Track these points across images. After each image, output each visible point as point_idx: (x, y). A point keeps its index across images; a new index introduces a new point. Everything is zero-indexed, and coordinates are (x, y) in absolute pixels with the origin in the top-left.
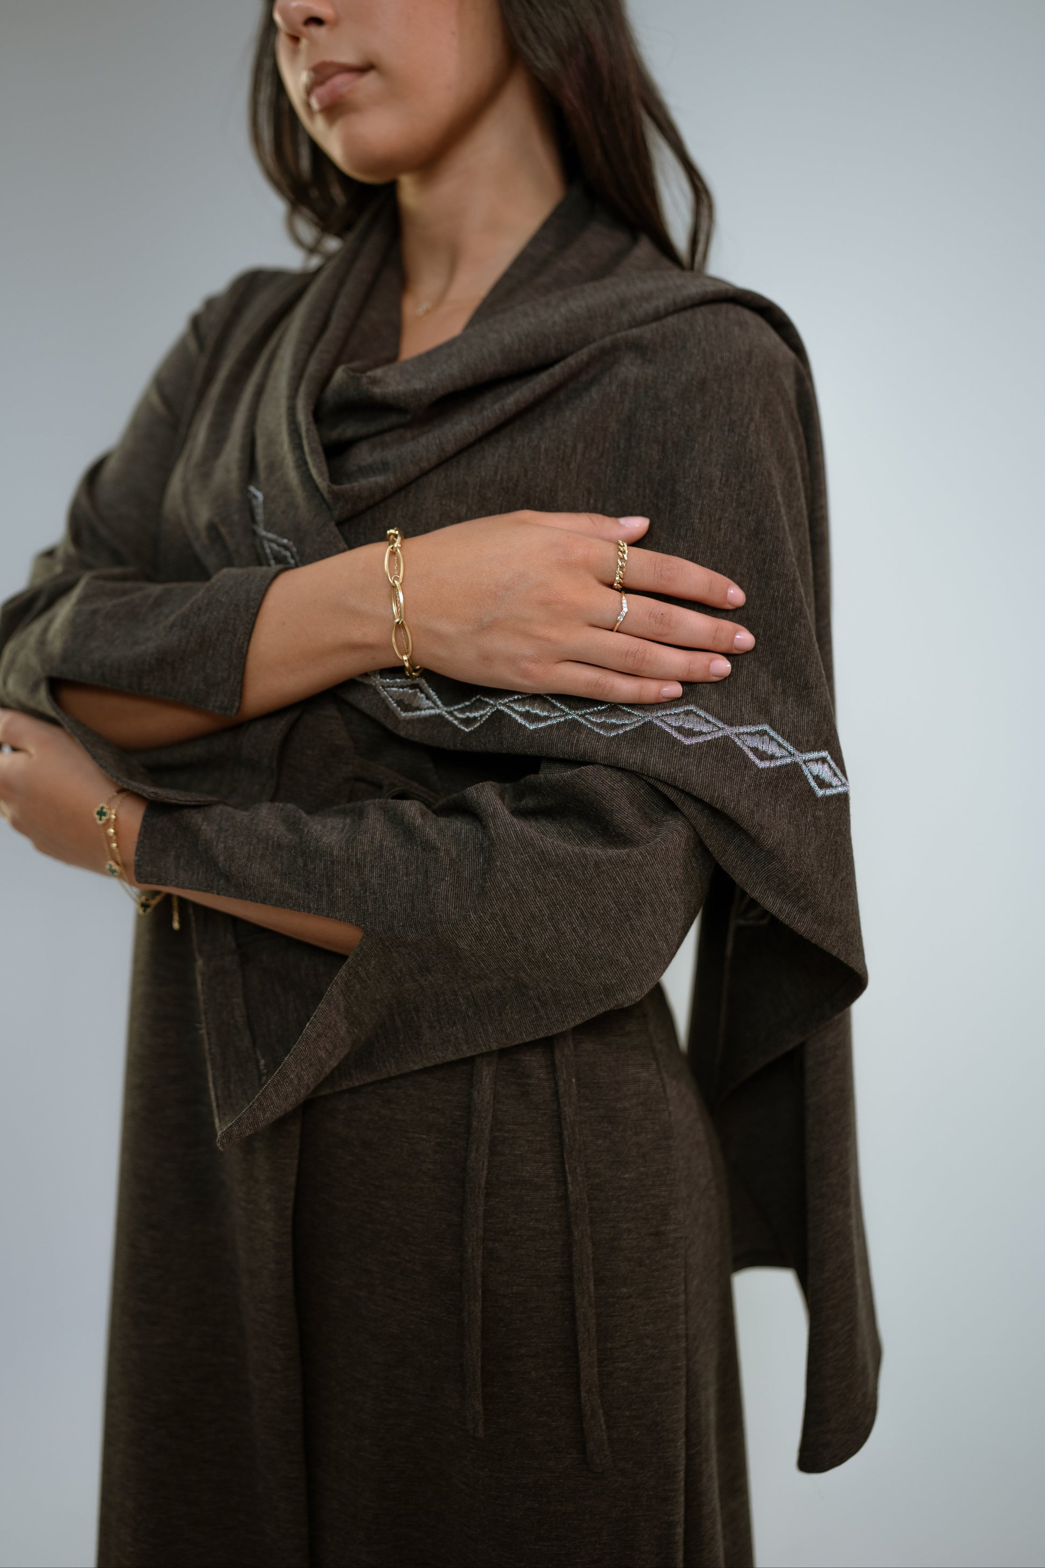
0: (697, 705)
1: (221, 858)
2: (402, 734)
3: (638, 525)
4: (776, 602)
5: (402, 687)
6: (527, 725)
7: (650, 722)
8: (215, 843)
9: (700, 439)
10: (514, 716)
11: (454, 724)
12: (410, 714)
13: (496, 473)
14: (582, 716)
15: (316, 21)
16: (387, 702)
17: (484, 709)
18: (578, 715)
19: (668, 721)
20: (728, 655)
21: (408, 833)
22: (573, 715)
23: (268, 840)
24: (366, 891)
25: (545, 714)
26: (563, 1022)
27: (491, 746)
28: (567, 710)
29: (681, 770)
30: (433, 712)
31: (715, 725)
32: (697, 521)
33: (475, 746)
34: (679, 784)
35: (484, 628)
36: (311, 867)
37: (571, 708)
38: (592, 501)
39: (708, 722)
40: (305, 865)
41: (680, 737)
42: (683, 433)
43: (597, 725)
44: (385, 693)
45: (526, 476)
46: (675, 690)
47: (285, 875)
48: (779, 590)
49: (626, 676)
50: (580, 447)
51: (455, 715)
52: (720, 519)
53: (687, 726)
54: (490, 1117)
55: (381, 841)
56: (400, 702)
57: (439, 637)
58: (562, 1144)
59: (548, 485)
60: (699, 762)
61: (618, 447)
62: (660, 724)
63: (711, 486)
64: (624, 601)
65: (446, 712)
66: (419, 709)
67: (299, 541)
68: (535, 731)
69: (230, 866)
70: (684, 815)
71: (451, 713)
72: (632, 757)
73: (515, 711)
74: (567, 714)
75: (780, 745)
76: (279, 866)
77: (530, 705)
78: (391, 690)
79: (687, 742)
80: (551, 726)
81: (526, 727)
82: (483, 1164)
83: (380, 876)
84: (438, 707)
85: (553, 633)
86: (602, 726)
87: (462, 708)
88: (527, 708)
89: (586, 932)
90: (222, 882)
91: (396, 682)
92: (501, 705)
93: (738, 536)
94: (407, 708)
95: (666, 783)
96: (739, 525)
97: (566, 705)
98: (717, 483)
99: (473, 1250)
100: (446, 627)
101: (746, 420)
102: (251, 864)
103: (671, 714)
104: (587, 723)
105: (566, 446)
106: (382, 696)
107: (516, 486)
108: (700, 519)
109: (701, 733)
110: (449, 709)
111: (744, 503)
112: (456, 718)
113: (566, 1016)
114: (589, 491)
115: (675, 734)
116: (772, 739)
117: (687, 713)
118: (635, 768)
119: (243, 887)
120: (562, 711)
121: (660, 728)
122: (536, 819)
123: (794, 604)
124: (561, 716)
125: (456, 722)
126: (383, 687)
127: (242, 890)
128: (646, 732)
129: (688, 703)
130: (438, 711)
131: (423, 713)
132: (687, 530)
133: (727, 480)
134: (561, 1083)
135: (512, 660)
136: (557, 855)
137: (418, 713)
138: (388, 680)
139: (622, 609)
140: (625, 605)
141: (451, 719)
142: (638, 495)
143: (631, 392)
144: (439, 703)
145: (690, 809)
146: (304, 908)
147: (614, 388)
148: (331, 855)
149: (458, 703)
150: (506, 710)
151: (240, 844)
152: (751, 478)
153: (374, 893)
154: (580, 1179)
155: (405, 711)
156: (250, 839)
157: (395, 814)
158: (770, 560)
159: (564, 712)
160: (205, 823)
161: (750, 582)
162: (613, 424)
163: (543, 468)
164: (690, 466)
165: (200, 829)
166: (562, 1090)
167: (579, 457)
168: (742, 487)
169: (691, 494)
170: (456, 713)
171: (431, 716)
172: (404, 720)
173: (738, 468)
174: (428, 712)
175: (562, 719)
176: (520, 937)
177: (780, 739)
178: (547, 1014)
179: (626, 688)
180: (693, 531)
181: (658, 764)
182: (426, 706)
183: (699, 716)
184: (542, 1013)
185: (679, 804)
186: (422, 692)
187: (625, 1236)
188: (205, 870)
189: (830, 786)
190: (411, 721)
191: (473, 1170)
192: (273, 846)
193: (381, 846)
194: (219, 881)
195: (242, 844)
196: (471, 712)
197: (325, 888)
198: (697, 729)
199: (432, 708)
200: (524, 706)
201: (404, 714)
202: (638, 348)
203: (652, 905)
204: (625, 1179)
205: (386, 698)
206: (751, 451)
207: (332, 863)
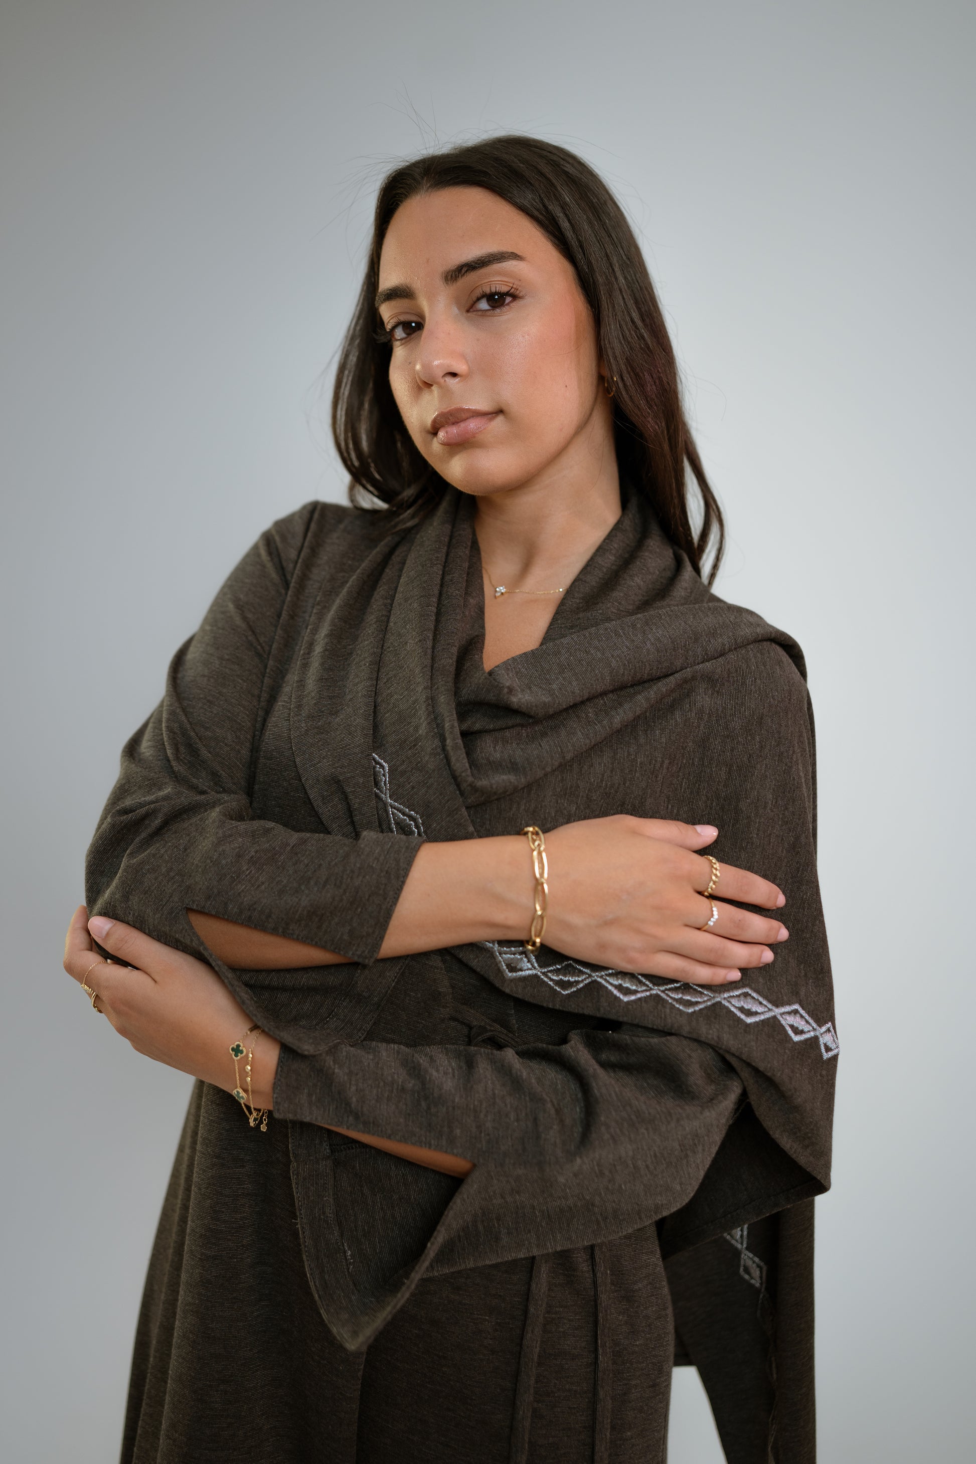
0: (751, 988)
1: (354, 1099)
2: (507, 991)
3: (708, 833)
4: (804, 903)
5: (514, 954)
6: (621, 997)
7: (720, 1003)
8: (348, 1086)
9: (758, 766)
10: (610, 987)
11: (550, 985)
12: (514, 974)
13: (602, 781)
14: (663, 991)
15: (454, 375)
16: (499, 965)
17: (578, 976)
18: (660, 990)
19: (733, 1002)
20: (771, 946)
21: (516, 1084)
22: (656, 991)
23: (393, 1084)
24: (481, 1132)
25: (634, 988)
26: (618, 1232)
27: (588, 1009)
28: (651, 985)
29: (745, 1045)
30: (530, 972)
31: (766, 1006)
32: (755, 836)
33: (572, 1007)
34: (744, 1057)
35: (608, 923)
36: (433, 1110)
37: (654, 984)
38: (670, 807)
39: (761, 1003)
40: (429, 1108)
41: (743, 1017)
42: (745, 759)
43: (674, 999)
44: (500, 958)
45: (624, 784)
46: (736, 975)
47: (409, 1115)
48: (807, 893)
49: (704, 965)
50: (667, 762)
51: (551, 977)
52: (771, 834)
53: (746, 1007)
54: (544, 1305)
55: (493, 1090)
56: (508, 966)
57: (569, 927)
58: (596, 1323)
59: (641, 793)
60: (757, 1038)
61: (693, 763)
62: (727, 1004)
63: (765, 807)
64: (714, 909)
65: (541, 972)
66: (521, 970)
67: (427, 816)
68: (628, 1003)
69: (362, 1107)
70: (741, 1079)
71: (544, 973)
72: (708, 1032)
73: (611, 984)
74: (651, 989)
75: (807, 1022)
76: (404, 1107)
77: (622, 980)
78: (505, 956)
79: (750, 1020)
80: (640, 999)
81: (620, 999)
82: (537, 1342)
83: (494, 1120)
84: (535, 968)
85: (659, 932)
86: (680, 1001)
87: (554, 970)
88: (620, 982)
89: (655, 1169)
90: (351, 1118)
91: (511, 950)
92: (596, 976)
93: (781, 849)
94: (513, 969)
95: (733, 1055)
96: (782, 839)
97: (651, 982)
98: (770, 806)
99: (524, 1412)
100: (576, 920)
101: (791, 752)
102: (380, 1106)
103: (734, 996)
104: (668, 998)
105: (656, 761)
106: (497, 960)
107: (616, 792)
108: (757, 834)
109: (756, 1013)
110: (543, 971)
111: (787, 822)
112: (551, 980)
113: (621, 1228)
114: (668, 798)
115: (739, 1014)
116: (802, 1016)
117: (746, 995)
118: (712, 1043)
119: (372, 1125)
120: (647, 986)
121: (727, 1008)
122: (614, 1071)
123: (816, 905)
124: (646, 991)
125: (551, 983)
126: (500, 954)
127: (370, 1125)
128: (716, 1012)
129: (744, 986)
130: (534, 972)
131: (523, 973)
132: (748, 842)
133: (776, 802)
134: (599, 1275)
135: (622, 950)
136: (649, 1114)
137: (520, 973)
138: (505, 948)
139: (712, 916)
140: (715, 913)
141: (546, 979)
142: (706, 806)
143: (706, 718)
144: (536, 965)
145: (745, 1073)
146: (425, 1144)
147: (693, 714)
148: (453, 1101)
149: (550, 965)
150: (603, 982)
151: (370, 1087)
152: (794, 801)
153: (488, 1135)
154: (608, 1350)
155: (510, 972)
156: (377, 1082)
157: (502, 1066)
158: (803, 870)
159: (648, 986)
160: (336, 1066)
161: (786, 886)
162: (691, 744)
163: (638, 778)
164: (751, 788)
165: (334, 1073)
166: (599, 1281)
167: (665, 771)
168: (786, 809)
169: (751, 813)
170: (549, 974)
171: (529, 976)
172: (509, 980)
173: (784, 793)
174: (528, 972)
175: (648, 994)
176: (607, 1173)
177: (807, 1017)
178: (606, 1226)
179: (703, 974)
180: (752, 843)
181: (729, 1041)
182: (526, 968)
183: (753, 998)
184: (602, 1225)
185: (738, 1069)
186: (526, 957)
187: (633, 1391)
188: (335, 1106)
189: (802, 1032)
190: (513, 980)
191: (528, 1347)
192: (397, 1089)
193: (494, 1094)
194: (348, 1117)
195: (372, 1087)
196: (565, 975)
197: (446, 1129)
198: (754, 1010)
199: (530, 969)
200: (618, 979)
201: (510, 974)
202: (710, 680)
203: (703, 1146)
204: (636, 1345)
205: (500, 962)
206: (794, 779)
207: (454, 1108)
